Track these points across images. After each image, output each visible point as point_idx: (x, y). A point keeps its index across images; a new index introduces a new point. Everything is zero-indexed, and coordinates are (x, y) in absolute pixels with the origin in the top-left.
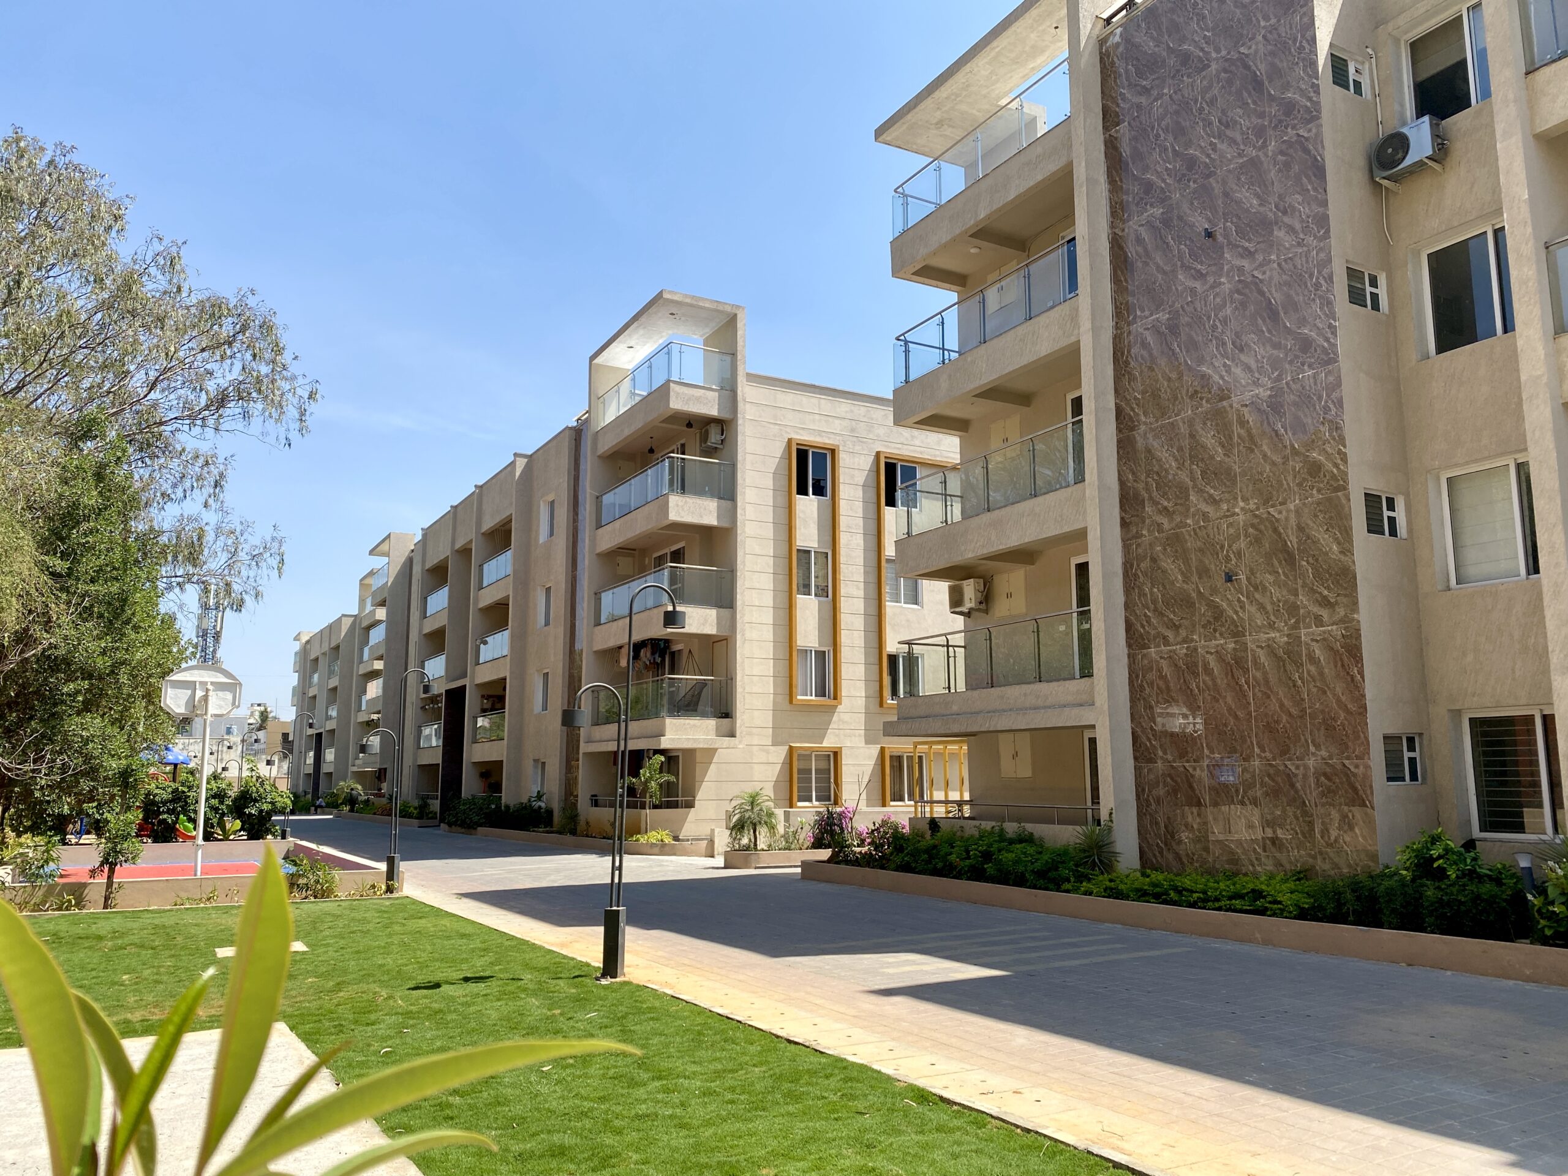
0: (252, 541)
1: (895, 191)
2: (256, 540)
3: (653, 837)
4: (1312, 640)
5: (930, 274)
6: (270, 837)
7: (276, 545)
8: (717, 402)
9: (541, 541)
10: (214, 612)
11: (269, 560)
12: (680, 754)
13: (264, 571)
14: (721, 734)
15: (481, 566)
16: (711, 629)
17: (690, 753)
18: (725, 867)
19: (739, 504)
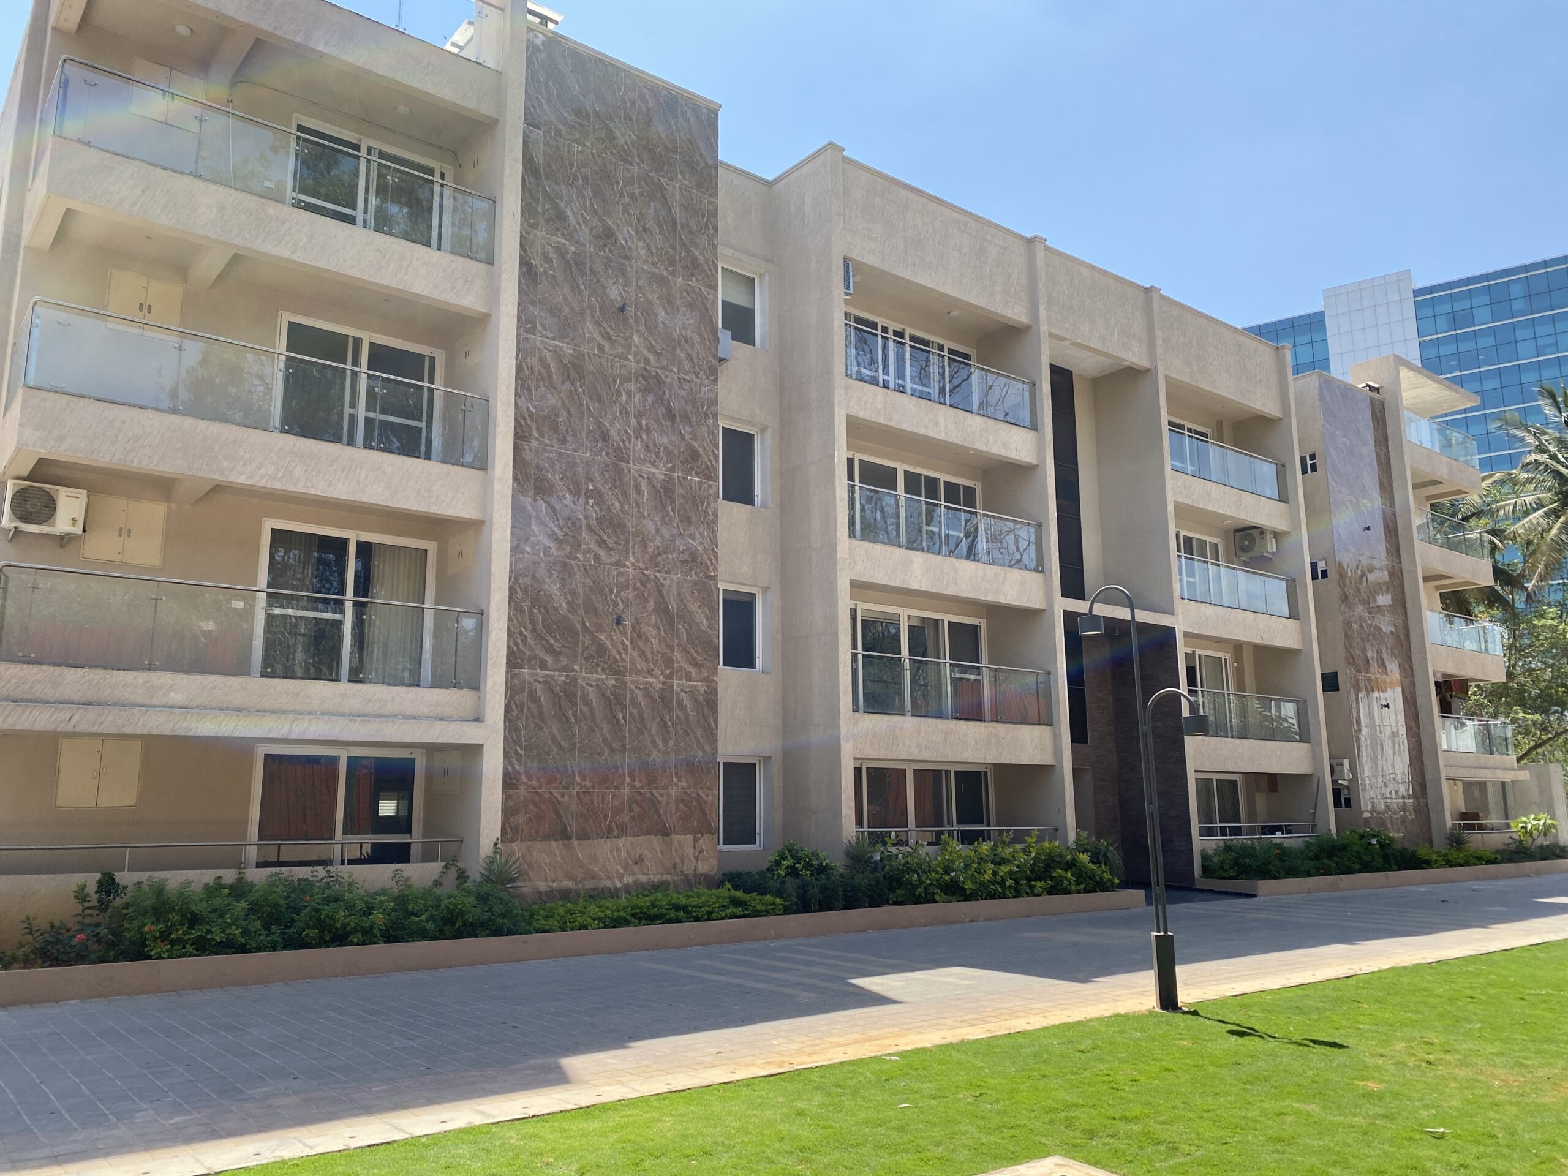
4: (682, 690)
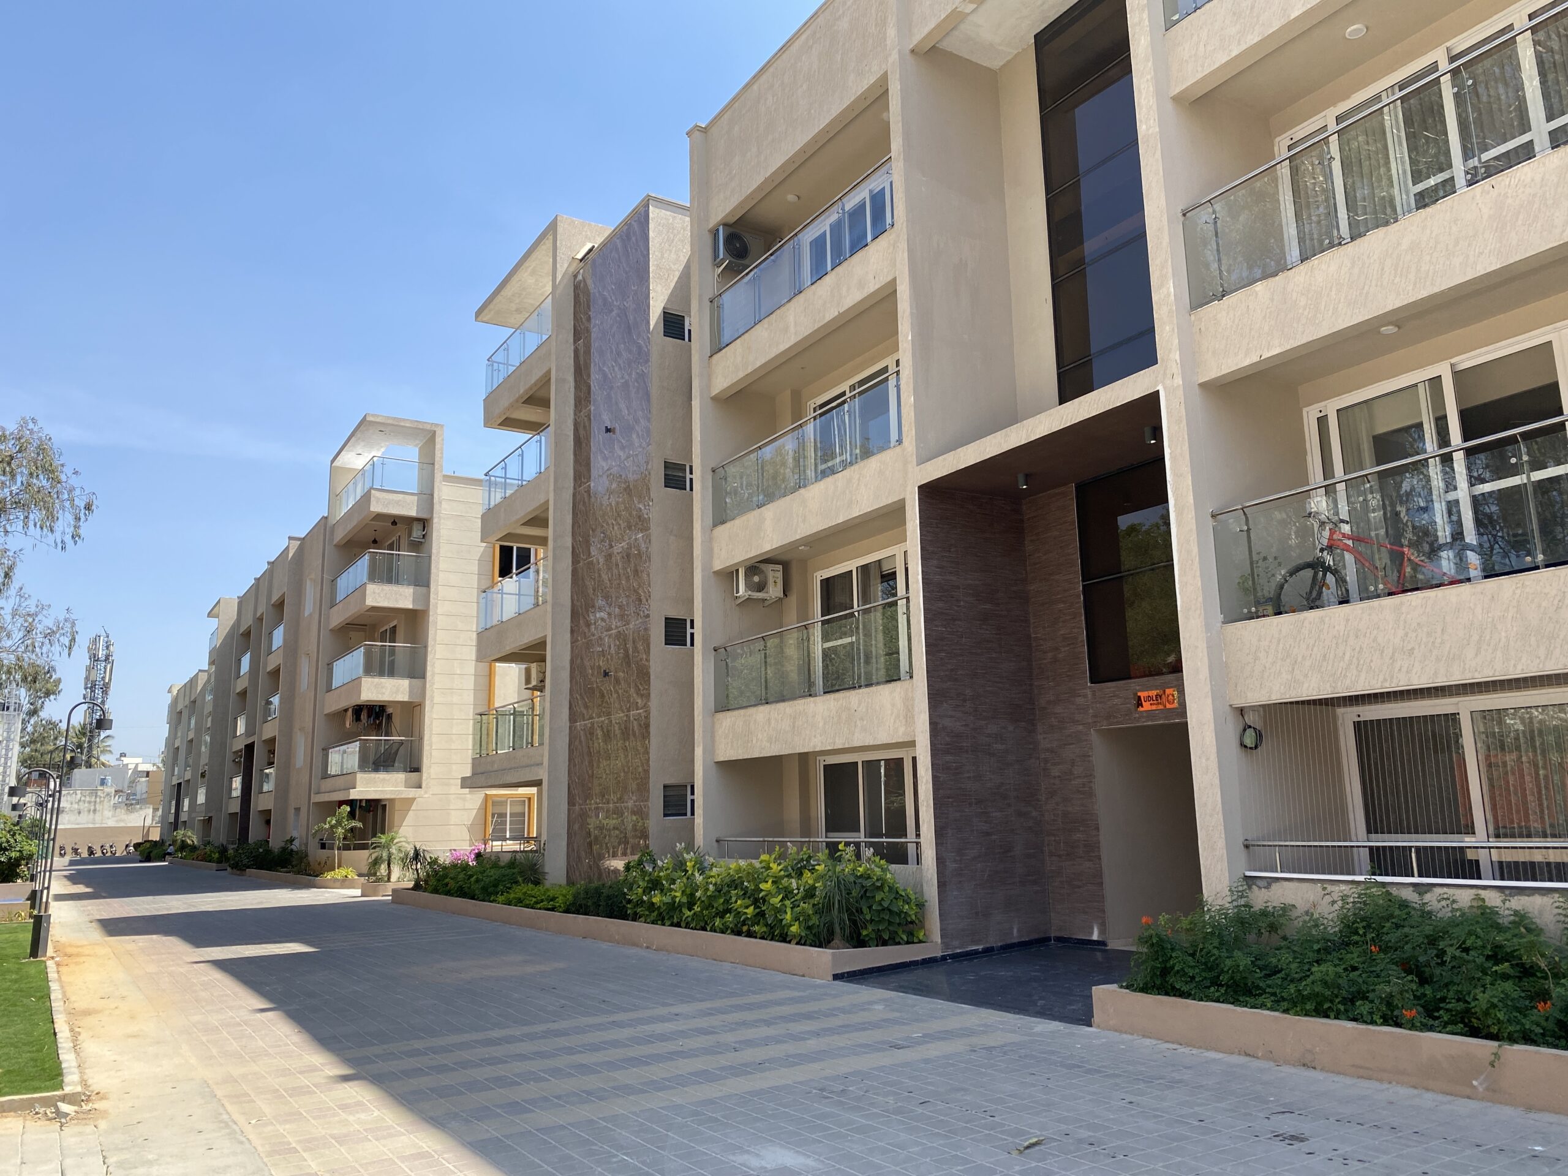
0: (46, 622)
1: (488, 360)
2: (49, 623)
3: (339, 873)
5: (509, 423)
6: (19, 881)
7: (68, 625)
8: (416, 504)
9: (306, 614)
10: (103, 664)
11: (61, 639)
12: (387, 803)
13: (56, 648)
14: (408, 785)
15: (271, 633)
16: (403, 697)
17: (392, 800)
18: (362, 896)
19: (432, 590)
